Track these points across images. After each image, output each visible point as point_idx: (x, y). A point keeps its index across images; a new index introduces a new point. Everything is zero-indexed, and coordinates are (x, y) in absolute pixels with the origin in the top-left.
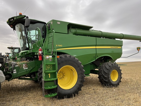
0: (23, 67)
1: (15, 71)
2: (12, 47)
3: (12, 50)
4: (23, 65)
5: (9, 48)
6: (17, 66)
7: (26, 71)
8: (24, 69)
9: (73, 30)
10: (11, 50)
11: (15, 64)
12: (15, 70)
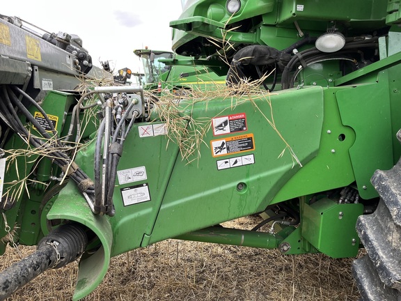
0: (216, 144)
1: (138, 185)
2: (147, 48)
3: (147, 61)
4: (217, 121)
5: (139, 53)
6: (159, 130)
7: (242, 185)
8: (221, 165)
10: (145, 60)
11: (140, 109)
12: (136, 173)
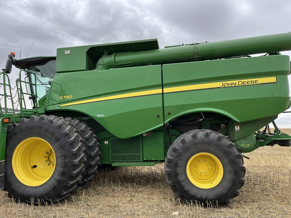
9: (105, 60)
